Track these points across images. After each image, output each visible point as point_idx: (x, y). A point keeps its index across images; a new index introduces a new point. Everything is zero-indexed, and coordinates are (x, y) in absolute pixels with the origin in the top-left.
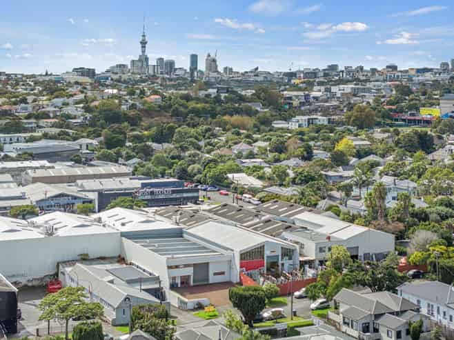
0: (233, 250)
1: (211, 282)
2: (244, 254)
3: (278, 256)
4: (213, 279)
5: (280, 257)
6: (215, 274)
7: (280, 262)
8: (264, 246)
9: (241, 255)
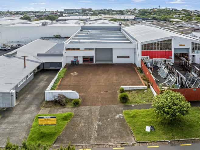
0: (137, 41)
1: (114, 62)
2: (145, 45)
3: (188, 49)
4: (115, 60)
5: (190, 51)
6: (118, 57)
7: (191, 54)
8: (171, 40)
9: (142, 46)
